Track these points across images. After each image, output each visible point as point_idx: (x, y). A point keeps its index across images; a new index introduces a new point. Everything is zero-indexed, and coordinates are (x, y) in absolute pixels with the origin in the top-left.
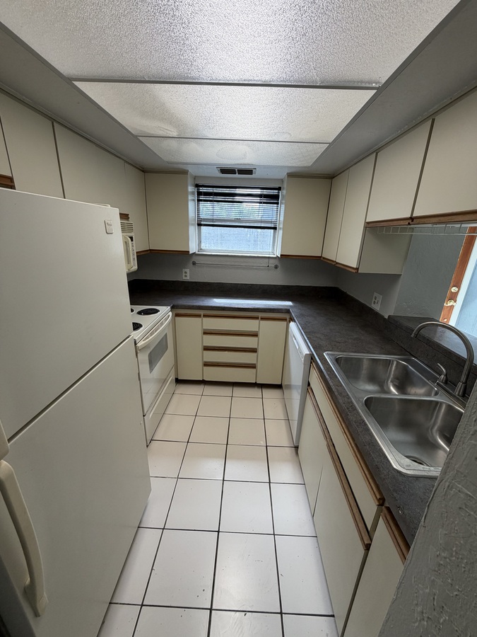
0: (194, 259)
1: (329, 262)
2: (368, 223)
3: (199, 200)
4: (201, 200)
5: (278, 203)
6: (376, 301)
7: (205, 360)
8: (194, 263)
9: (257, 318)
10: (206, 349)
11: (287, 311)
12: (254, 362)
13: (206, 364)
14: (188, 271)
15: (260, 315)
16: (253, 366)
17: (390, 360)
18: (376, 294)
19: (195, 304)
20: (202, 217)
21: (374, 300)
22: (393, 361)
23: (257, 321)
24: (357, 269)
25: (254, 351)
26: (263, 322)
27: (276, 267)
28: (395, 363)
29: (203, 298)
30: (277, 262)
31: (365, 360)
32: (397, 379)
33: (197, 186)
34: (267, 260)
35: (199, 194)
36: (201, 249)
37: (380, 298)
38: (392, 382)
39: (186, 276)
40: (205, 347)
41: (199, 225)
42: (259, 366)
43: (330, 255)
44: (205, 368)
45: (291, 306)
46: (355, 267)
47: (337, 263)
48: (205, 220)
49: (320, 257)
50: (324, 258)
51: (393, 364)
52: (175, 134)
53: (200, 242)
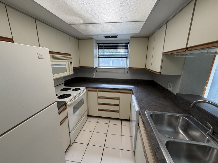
0: (97, 69)
1: (148, 70)
2: (164, 53)
3: (98, 49)
4: (99, 49)
5: (128, 48)
6: (170, 87)
7: (99, 108)
8: (97, 71)
9: (119, 92)
10: (99, 104)
11: (131, 90)
12: (118, 110)
13: (99, 110)
14: (94, 74)
15: (120, 91)
16: (118, 112)
17: (179, 117)
18: (169, 84)
19: (95, 87)
20: (99, 54)
21: (169, 86)
22: (180, 117)
23: (119, 94)
24: (160, 73)
25: (118, 105)
26: (121, 94)
27: (128, 72)
28: (181, 118)
29: (99, 84)
30: (128, 70)
31: (166, 115)
32: (183, 126)
33: (98, 44)
34: (124, 70)
35: (99, 46)
36: (99, 66)
37: (172, 85)
38: (180, 127)
39: (94, 76)
40: (99, 103)
41: (99, 57)
42: (120, 112)
43: (148, 67)
44: (99, 111)
45: (133, 88)
46: (159, 72)
47: (152, 70)
48: (101, 55)
49: (145, 68)
50: (146, 69)
51: (180, 118)
52: (82, 22)
53: (99, 64)
